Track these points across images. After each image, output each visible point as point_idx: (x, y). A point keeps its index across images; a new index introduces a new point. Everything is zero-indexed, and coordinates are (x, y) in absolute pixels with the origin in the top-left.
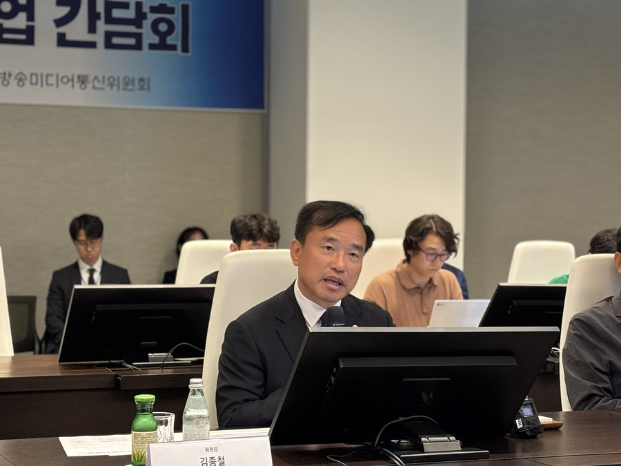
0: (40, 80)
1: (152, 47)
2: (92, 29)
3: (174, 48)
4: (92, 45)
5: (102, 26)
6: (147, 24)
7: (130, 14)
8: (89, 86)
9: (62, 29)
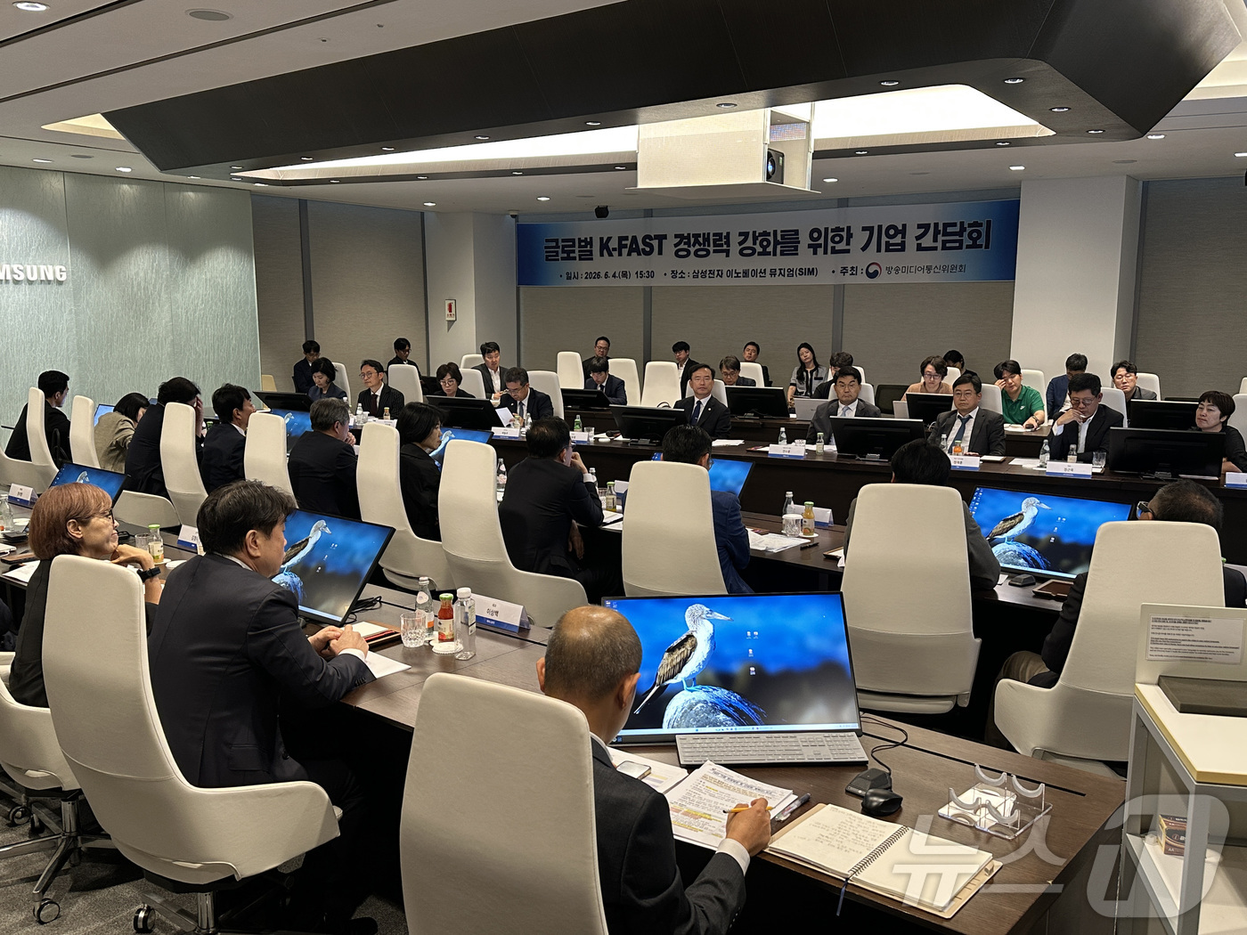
0: (907, 270)
1: (968, 247)
2: (935, 240)
3: (980, 246)
4: (935, 249)
5: (940, 238)
6: (966, 234)
7: (957, 229)
8: (932, 271)
9: (919, 242)
